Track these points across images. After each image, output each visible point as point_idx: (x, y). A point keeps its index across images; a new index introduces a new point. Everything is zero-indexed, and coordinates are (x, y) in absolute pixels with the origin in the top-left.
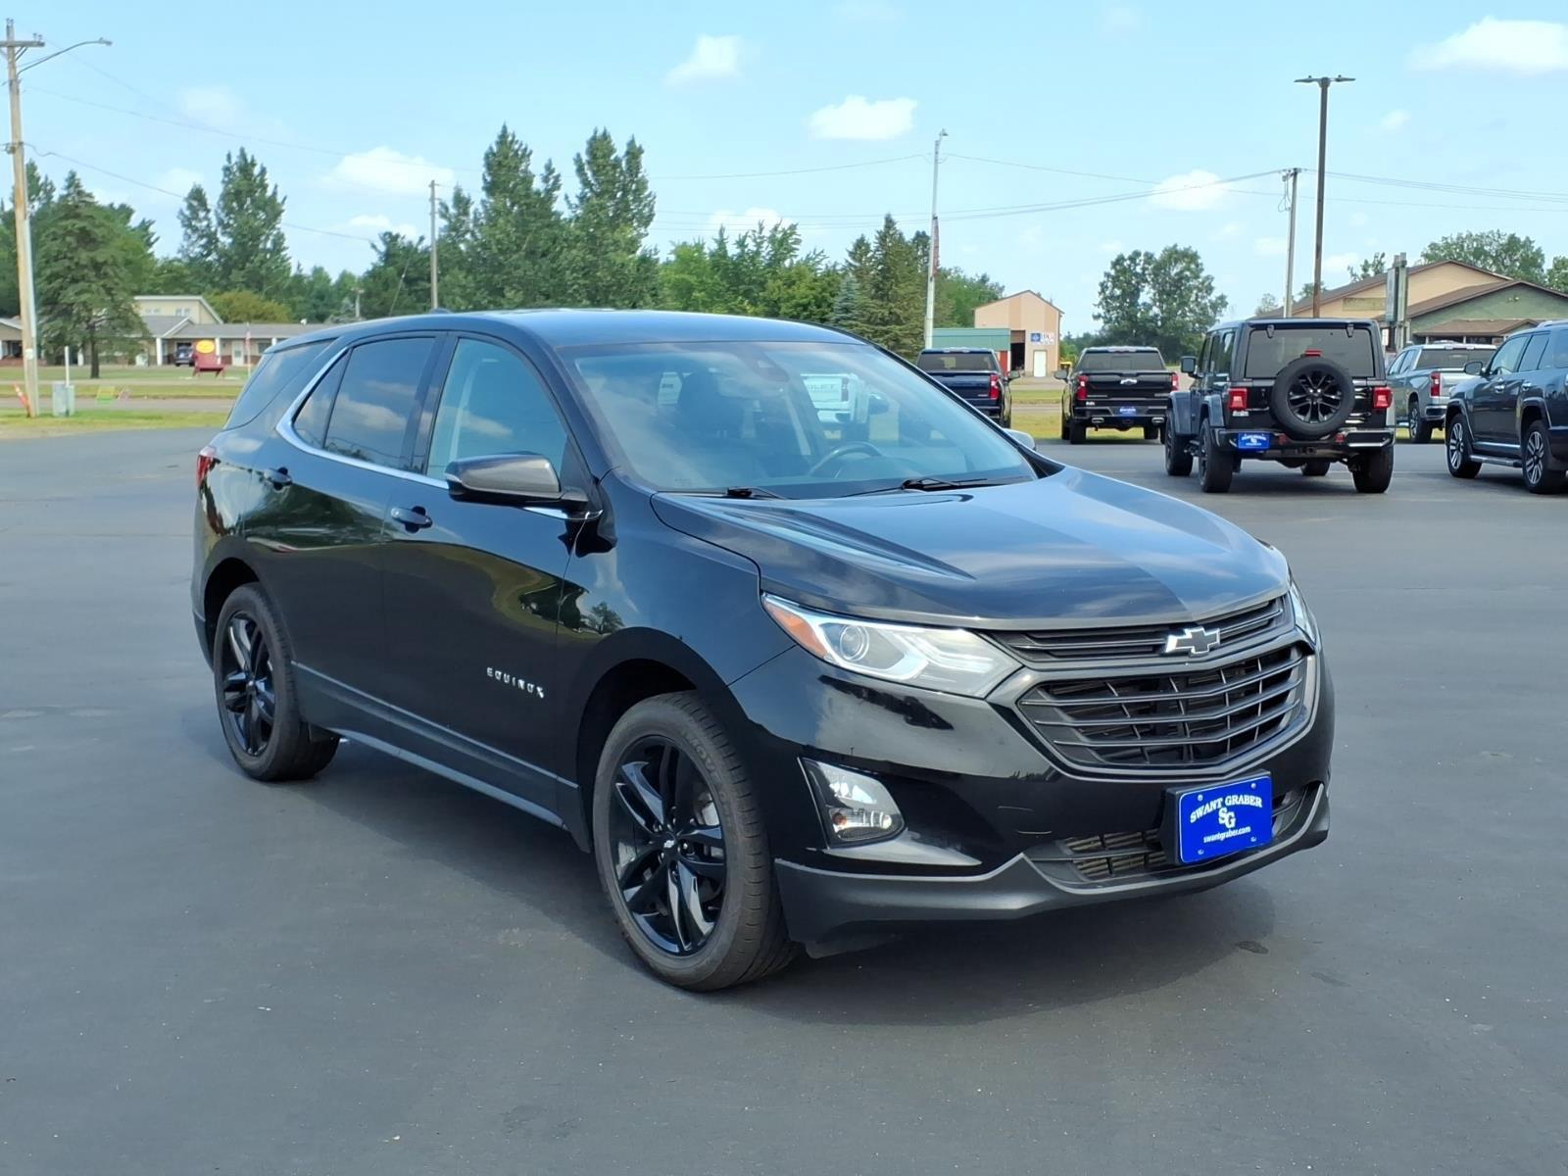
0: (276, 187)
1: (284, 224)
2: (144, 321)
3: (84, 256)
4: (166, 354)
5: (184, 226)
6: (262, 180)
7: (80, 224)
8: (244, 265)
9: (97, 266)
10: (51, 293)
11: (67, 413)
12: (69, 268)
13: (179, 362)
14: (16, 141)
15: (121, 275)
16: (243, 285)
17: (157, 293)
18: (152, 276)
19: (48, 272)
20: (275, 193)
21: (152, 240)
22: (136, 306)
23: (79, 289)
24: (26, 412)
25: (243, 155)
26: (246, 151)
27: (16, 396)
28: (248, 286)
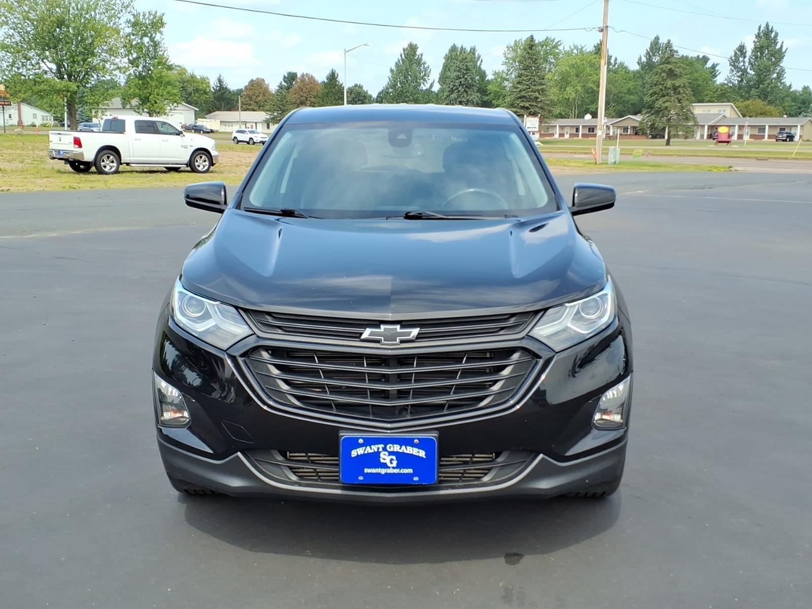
0: (783, 42)
1: (784, 63)
2: (696, 116)
3: (669, 83)
4: (709, 133)
5: (731, 65)
6: (775, 41)
7: (669, 66)
8: (759, 86)
9: (675, 88)
10: (651, 102)
11: (615, 163)
12: (661, 89)
13: (714, 137)
14: (605, 25)
15: (687, 92)
16: (757, 97)
17: (713, 102)
18: (711, 93)
19: (651, 91)
20: (782, 46)
21: (717, 74)
22: (693, 108)
23: (665, 100)
24: (594, 161)
25: (767, 25)
26: (769, 24)
27: (592, 153)
28: (759, 97)
